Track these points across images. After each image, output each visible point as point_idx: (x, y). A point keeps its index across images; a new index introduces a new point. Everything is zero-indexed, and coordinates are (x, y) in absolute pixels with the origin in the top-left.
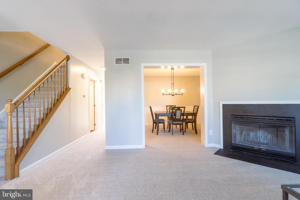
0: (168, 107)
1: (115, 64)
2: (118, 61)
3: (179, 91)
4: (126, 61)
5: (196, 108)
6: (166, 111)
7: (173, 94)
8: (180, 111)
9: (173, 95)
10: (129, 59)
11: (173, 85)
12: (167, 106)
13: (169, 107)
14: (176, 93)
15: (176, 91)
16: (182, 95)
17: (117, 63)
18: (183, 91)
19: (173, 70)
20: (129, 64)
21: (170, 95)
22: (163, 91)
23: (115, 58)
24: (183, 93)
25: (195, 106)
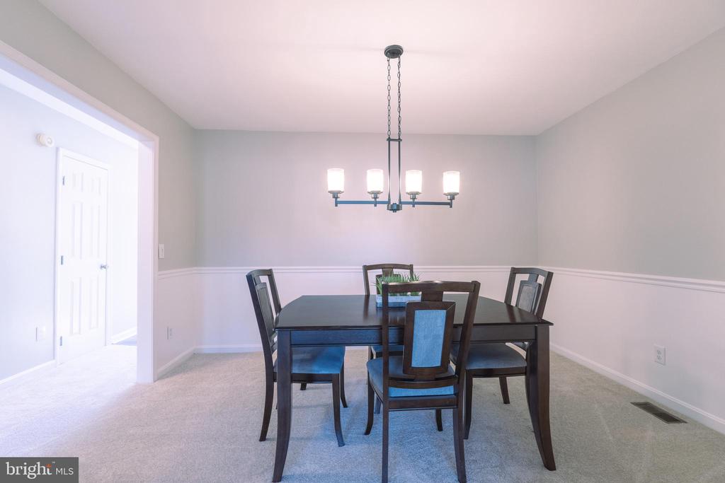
0: (372, 275)
3: (432, 179)
5: (523, 283)
6: (364, 293)
7: (395, 200)
8: (443, 313)
9: (395, 208)
11: (394, 145)
12: (367, 268)
13: (380, 272)
14: (414, 195)
15: (414, 181)
16: (450, 204)
18: (452, 182)
19: (394, 61)
21: (376, 203)
22: (336, 179)
24: (453, 196)
25: (515, 272)
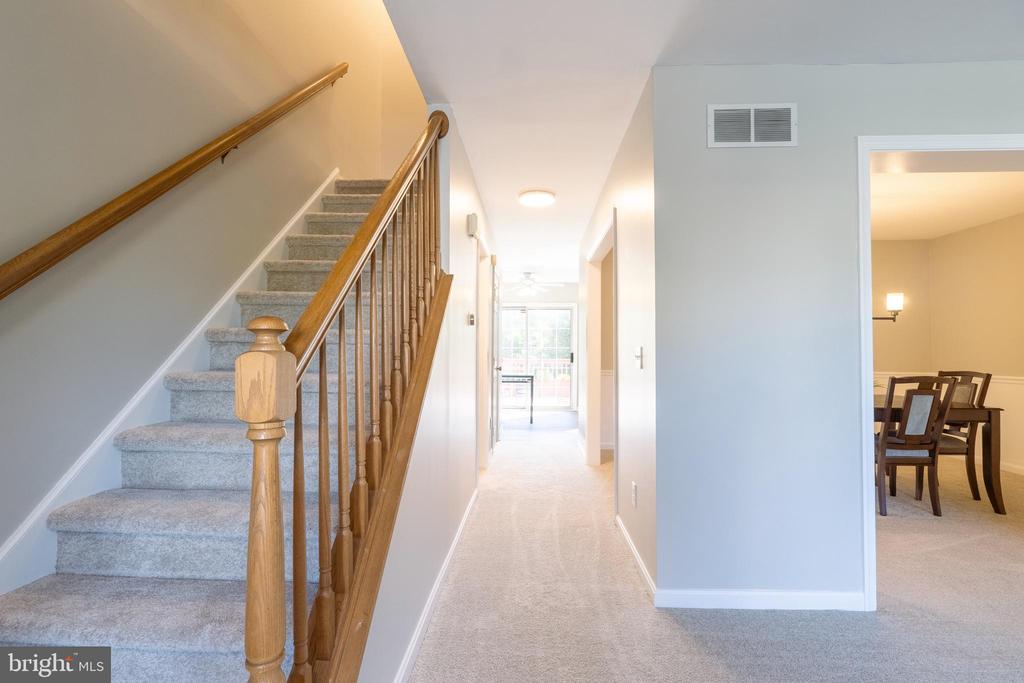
1: (712, 143)
2: (731, 126)
4: (774, 125)
10: (787, 112)
16: (894, 319)
17: (721, 136)
20: (788, 138)
23: (711, 109)
